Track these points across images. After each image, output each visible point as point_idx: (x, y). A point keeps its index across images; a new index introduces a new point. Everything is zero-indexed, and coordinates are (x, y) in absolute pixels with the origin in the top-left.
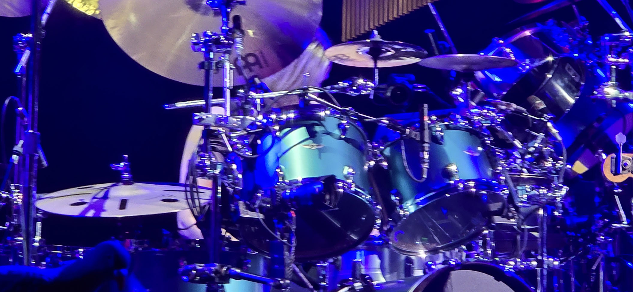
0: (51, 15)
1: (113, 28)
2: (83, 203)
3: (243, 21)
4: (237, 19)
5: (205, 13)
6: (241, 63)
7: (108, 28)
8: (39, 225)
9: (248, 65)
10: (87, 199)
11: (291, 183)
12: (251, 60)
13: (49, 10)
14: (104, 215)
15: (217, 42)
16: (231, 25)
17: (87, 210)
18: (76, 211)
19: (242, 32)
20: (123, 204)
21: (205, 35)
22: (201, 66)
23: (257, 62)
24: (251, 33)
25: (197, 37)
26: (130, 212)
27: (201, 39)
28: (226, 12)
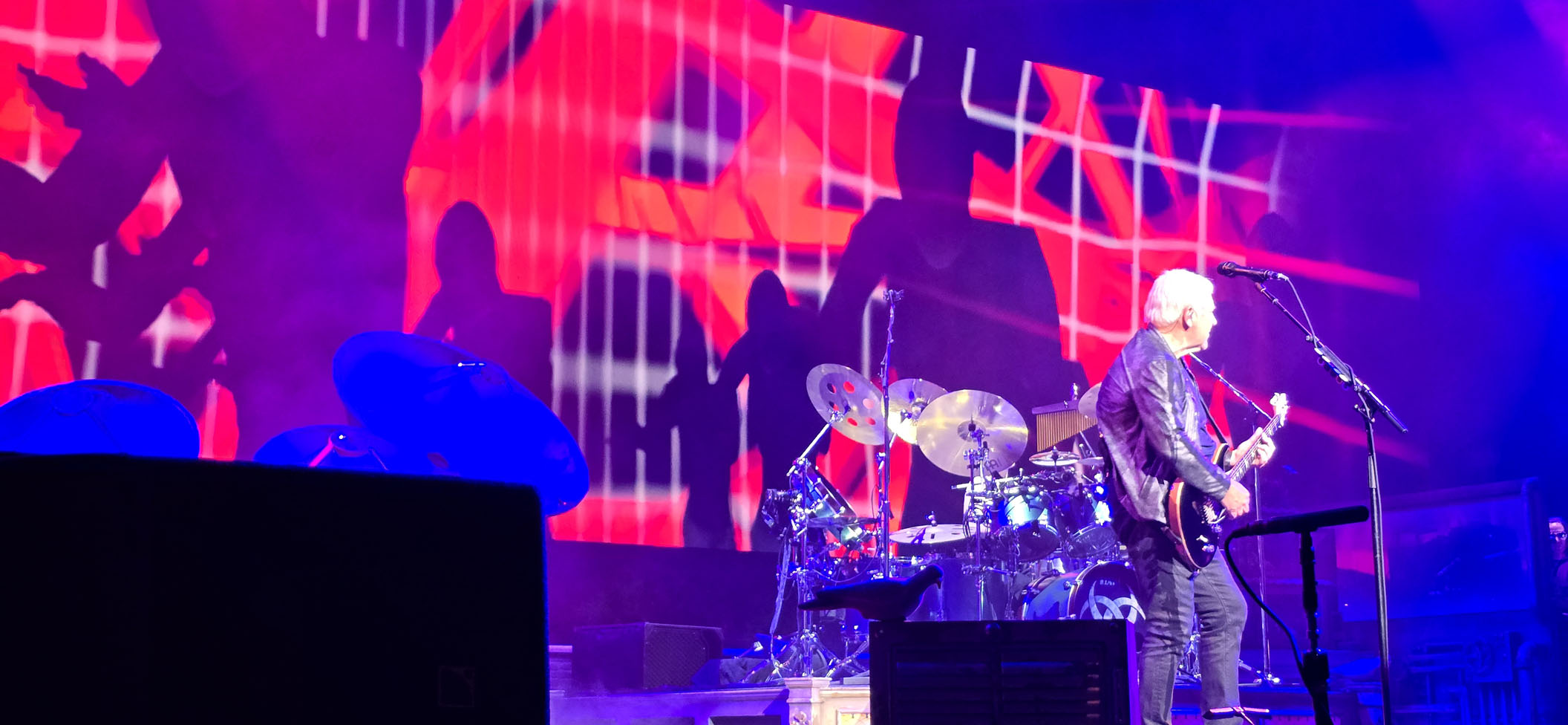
0: (893, 444)
2: (912, 536)
3: (988, 444)
4: (985, 443)
5: (969, 441)
6: (988, 464)
7: (922, 450)
8: (893, 547)
9: (991, 466)
10: (915, 534)
11: (1017, 525)
12: (993, 463)
13: (892, 441)
14: (923, 542)
15: (976, 455)
16: (982, 446)
17: (914, 540)
18: (909, 541)
19: (989, 450)
20: (933, 537)
21: (970, 451)
22: (970, 467)
23: (996, 464)
24: (992, 450)
25: (966, 453)
26: (936, 541)
27: (969, 454)
28: (979, 440)
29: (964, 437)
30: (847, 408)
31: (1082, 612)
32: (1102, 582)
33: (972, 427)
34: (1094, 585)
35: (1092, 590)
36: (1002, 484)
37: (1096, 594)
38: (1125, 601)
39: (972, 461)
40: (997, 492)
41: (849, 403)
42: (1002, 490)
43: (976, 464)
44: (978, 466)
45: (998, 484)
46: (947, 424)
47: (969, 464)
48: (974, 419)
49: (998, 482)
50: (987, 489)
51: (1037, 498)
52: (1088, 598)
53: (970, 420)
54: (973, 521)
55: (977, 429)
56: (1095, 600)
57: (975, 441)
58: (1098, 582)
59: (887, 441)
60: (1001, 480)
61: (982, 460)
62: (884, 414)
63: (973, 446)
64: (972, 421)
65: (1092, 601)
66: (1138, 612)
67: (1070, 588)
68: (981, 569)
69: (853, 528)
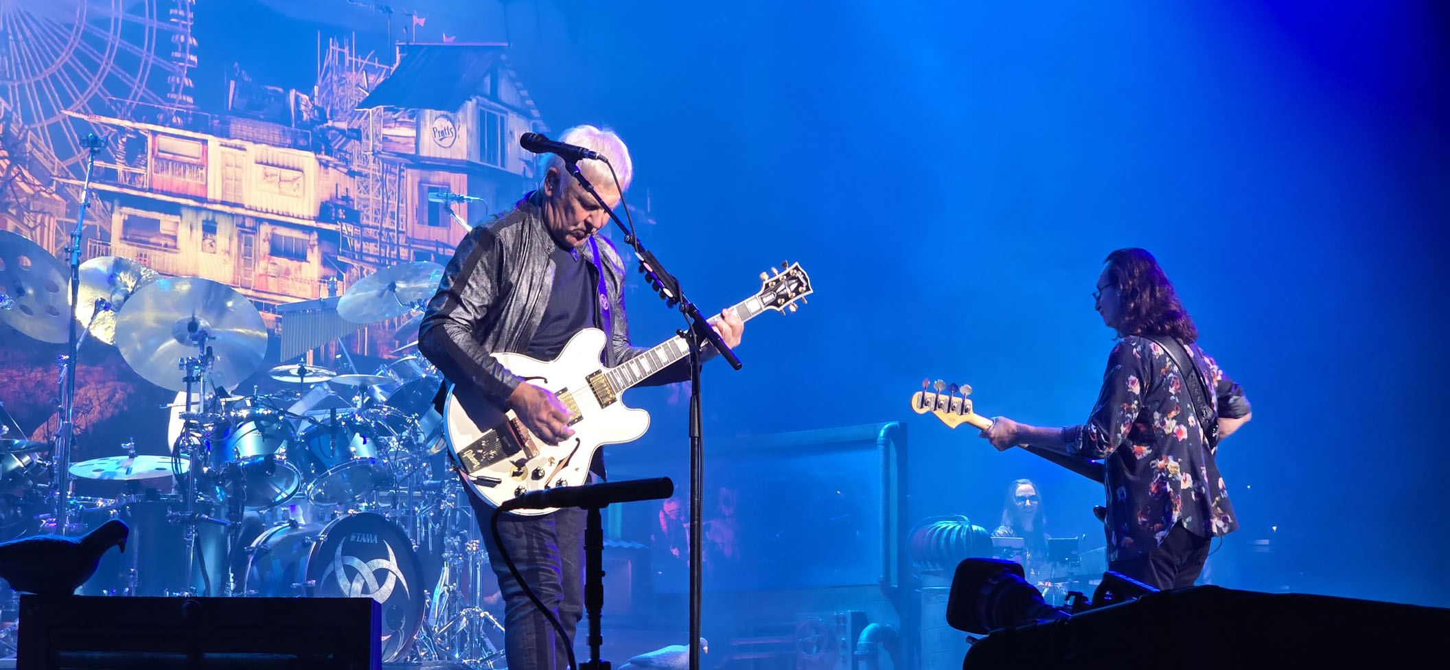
0: (82, 344)
1: (125, 354)
2: (102, 470)
3: (214, 350)
4: (209, 349)
5: (189, 344)
6: (212, 377)
7: (122, 353)
8: (71, 483)
9: (216, 379)
10: (105, 467)
11: (245, 459)
12: (218, 376)
13: (81, 340)
14: (115, 478)
15: (197, 363)
16: (205, 353)
17: (104, 475)
18: (96, 475)
19: (213, 358)
20: (129, 471)
21: (188, 359)
22: (186, 379)
23: (222, 377)
24: (219, 358)
25: (182, 360)
26: (133, 476)
27: (186, 362)
28: (202, 345)
29: (181, 340)
30: (20, 292)
31: (325, 577)
32: (353, 537)
33: (193, 326)
34: (342, 541)
35: (340, 549)
36: (228, 404)
37: (344, 553)
38: (382, 563)
39: (190, 371)
40: (222, 416)
41: (23, 284)
42: (228, 412)
43: (194, 375)
44: (198, 378)
45: (223, 404)
46: (159, 321)
47: (184, 373)
48: (195, 316)
49: (223, 401)
50: (206, 409)
51: (275, 425)
52: (334, 560)
53: (191, 316)
54: (186, 452)
55: (199, 329)
56: (343, 561)
57: (195, 345)
58: (348, 538)
59: (73, 339)
60: (228, 399)
61: (204, 371)
62: (70, 303)
63: (194, 352)
64: (193, 318)
65: (339, 564)
66: (397, 578)
67: (310, 544)
68: (193, 515)
69: (19, 456)
